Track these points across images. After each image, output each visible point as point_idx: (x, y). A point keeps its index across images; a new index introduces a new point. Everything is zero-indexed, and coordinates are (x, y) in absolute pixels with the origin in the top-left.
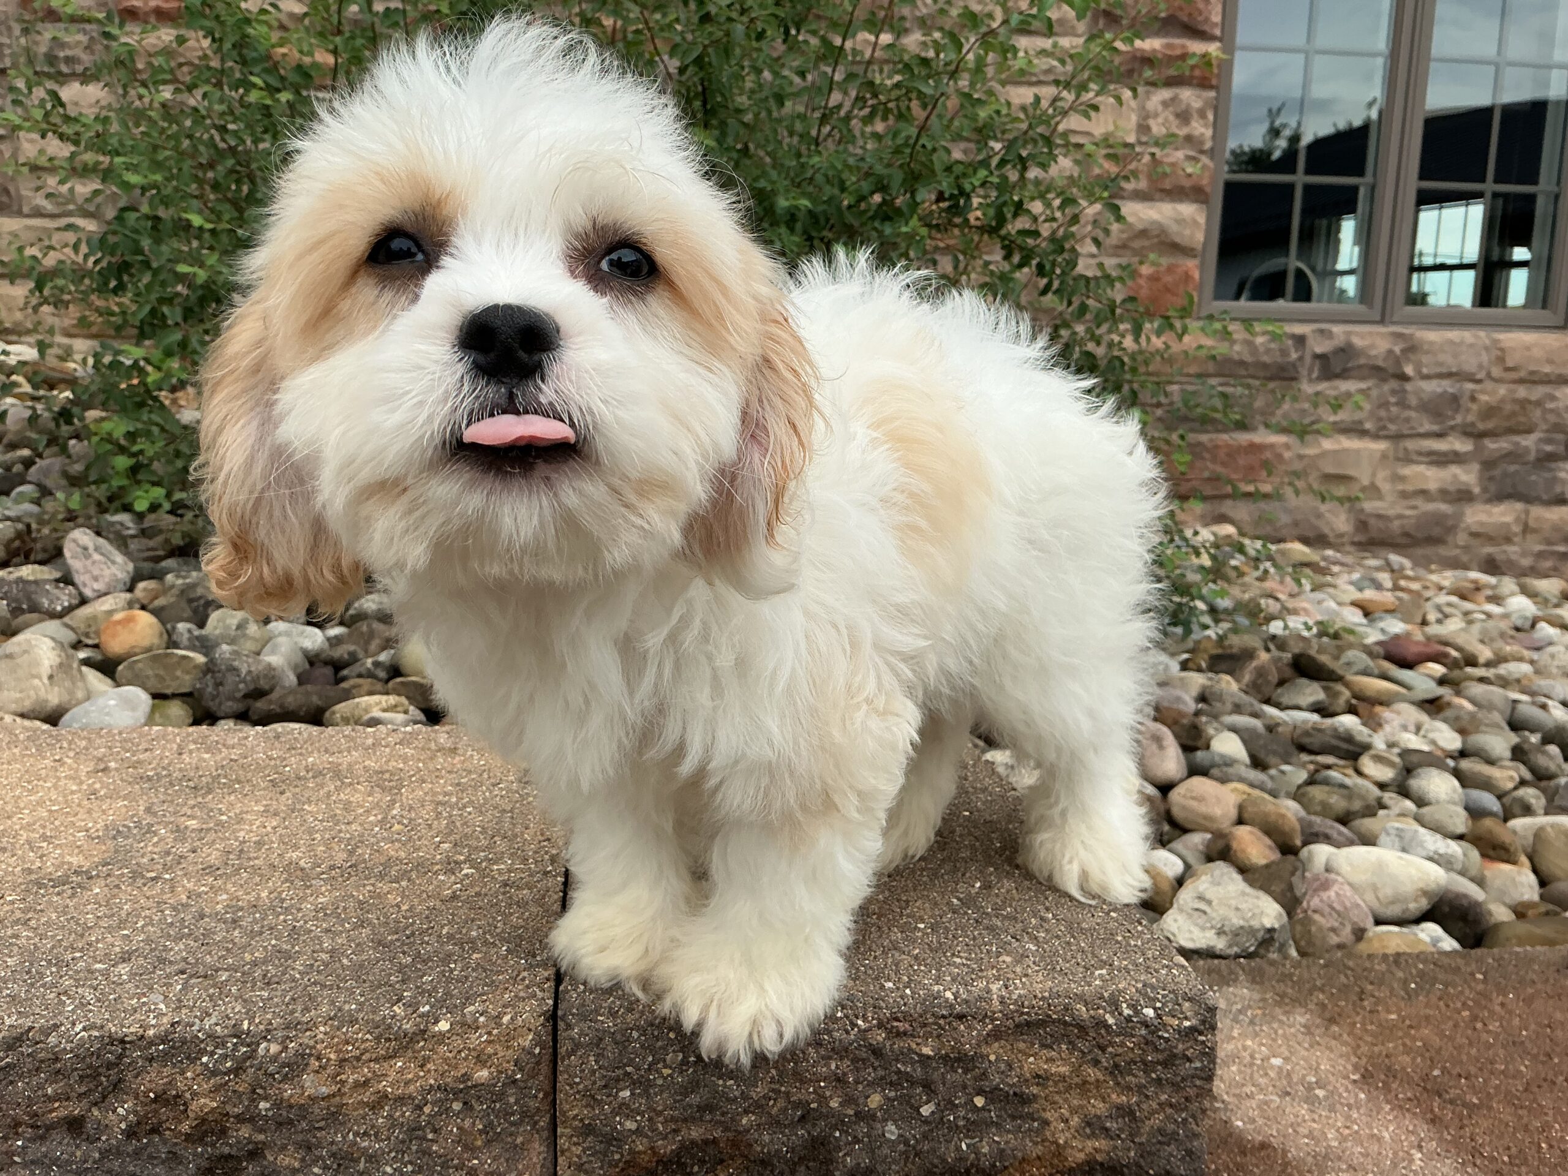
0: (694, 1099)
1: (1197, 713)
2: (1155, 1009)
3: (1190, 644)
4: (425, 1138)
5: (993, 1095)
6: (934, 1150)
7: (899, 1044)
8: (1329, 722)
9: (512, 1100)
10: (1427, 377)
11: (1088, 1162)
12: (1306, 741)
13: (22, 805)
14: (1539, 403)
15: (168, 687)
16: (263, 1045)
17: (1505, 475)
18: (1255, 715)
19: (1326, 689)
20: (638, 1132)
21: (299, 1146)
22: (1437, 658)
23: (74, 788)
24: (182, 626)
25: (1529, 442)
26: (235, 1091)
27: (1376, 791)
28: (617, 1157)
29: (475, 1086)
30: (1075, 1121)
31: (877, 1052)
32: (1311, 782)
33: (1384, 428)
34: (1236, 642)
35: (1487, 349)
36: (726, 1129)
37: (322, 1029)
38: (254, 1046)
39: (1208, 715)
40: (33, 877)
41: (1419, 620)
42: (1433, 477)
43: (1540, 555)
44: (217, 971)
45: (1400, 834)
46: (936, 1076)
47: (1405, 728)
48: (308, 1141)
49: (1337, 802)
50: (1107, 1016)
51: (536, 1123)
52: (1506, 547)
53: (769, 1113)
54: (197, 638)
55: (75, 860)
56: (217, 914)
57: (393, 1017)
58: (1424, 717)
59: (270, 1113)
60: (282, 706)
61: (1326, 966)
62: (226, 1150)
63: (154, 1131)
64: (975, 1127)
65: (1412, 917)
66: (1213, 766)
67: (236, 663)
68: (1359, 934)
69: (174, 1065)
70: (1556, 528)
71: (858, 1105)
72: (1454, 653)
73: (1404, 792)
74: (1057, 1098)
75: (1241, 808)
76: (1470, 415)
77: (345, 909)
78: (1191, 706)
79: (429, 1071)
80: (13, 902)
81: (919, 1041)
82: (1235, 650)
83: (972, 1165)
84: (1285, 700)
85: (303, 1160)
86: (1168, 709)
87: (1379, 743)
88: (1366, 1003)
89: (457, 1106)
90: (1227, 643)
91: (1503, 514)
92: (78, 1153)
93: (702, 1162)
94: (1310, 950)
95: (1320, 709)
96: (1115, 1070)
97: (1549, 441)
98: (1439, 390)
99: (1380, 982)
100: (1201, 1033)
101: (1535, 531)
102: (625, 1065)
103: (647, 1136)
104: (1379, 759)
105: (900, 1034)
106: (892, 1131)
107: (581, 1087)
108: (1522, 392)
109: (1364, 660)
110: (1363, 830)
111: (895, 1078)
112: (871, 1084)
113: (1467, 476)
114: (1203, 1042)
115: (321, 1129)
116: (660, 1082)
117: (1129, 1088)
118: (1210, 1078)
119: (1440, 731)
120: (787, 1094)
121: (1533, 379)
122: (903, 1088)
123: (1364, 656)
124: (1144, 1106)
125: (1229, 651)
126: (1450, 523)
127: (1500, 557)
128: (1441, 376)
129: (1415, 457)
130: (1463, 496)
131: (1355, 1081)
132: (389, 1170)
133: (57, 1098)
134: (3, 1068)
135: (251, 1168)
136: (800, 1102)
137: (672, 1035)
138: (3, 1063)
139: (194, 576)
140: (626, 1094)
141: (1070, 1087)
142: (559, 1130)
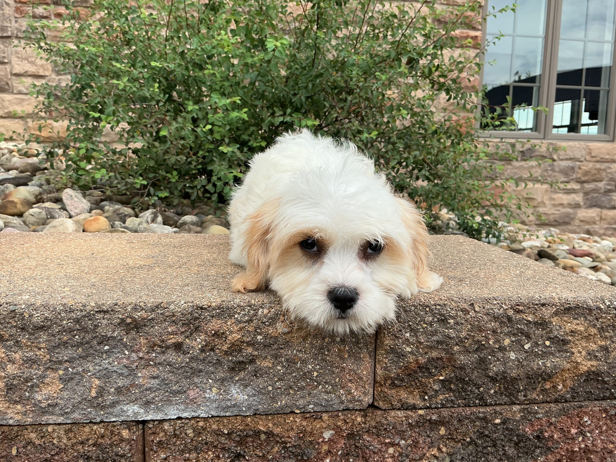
0: (435, 338)
4: (324, 354)
5: (554, 340)
6: (528, 365)
7: (518, 316)
10: (562, 160)
11: (588, 371)
13: (105, 250)
14: (604, 170)
16: (261, 310)
17: (593, 197)
19: (554, 262)
20: (411, 353)
21: (272, 356)
22: (587, 255)
23: (124, 246)
24: (117, 223)
25: (601, 185)
26: (247, 331)
28: (402, 364)
31: (510, 319)
33: (546, 179)
35: (584, 149)
36: (447, 353)
38: (256, 311)
41: (572, 247)
42: (566, 199)
43: (607, 229)
46: (531, 331)
47: (588, 275)
48: (277, 354)
50: (601, 305)
51: (368, 348)
52: (594, 226)
53: (465, 346)
54: (124, 227)
55: (141, 263)
58: (593, 272)
59: (262, 341)
62: (241, 359)
63: (212, 350)
64: (544, 355)
69: (223, 319)
70: (612, 218)
71: (500, 343)
72: (593, 255)
74: (577, 342)
76: (578, 175)
80: (124, 272)
81: (527, 315)
82: (516, 249)
83: (544, 372)
85: (273, 363)
90: (511, 246)
91: (592, 213)
92: (179, 359)
93: (436, 368)
96: (601, 330)
97: (609, 185)
98: (567, 165)
101: (604, 219)
102: (409, 321)
103: (415, 355)
105: (519, 312)
106: (513, 356)
108: (598, 166)
111: (516, 331)
112: (506, 334)
113: (579, 198)
115: (282, 348)
116: (421, 330)
117: (606, 338)
119: (601, 275)
120: (474, 336)
121: (602, 161)
122: (518, 336)
123: (564, 253)
125: (513, 249)
126: (572, 216)
127: (591, 230)
128: (567, 159)
129: (558, 191)
130: (577, 206)
132: (310, 367)
133: (172, 333)
134: (150, 320)
135: (250, 368)
136: (478, 340)
137: (428, 309)
138: (150, 318)
139: (117, 207)
140: (408, 335)
141: (582, 338)
142: (378, 352)
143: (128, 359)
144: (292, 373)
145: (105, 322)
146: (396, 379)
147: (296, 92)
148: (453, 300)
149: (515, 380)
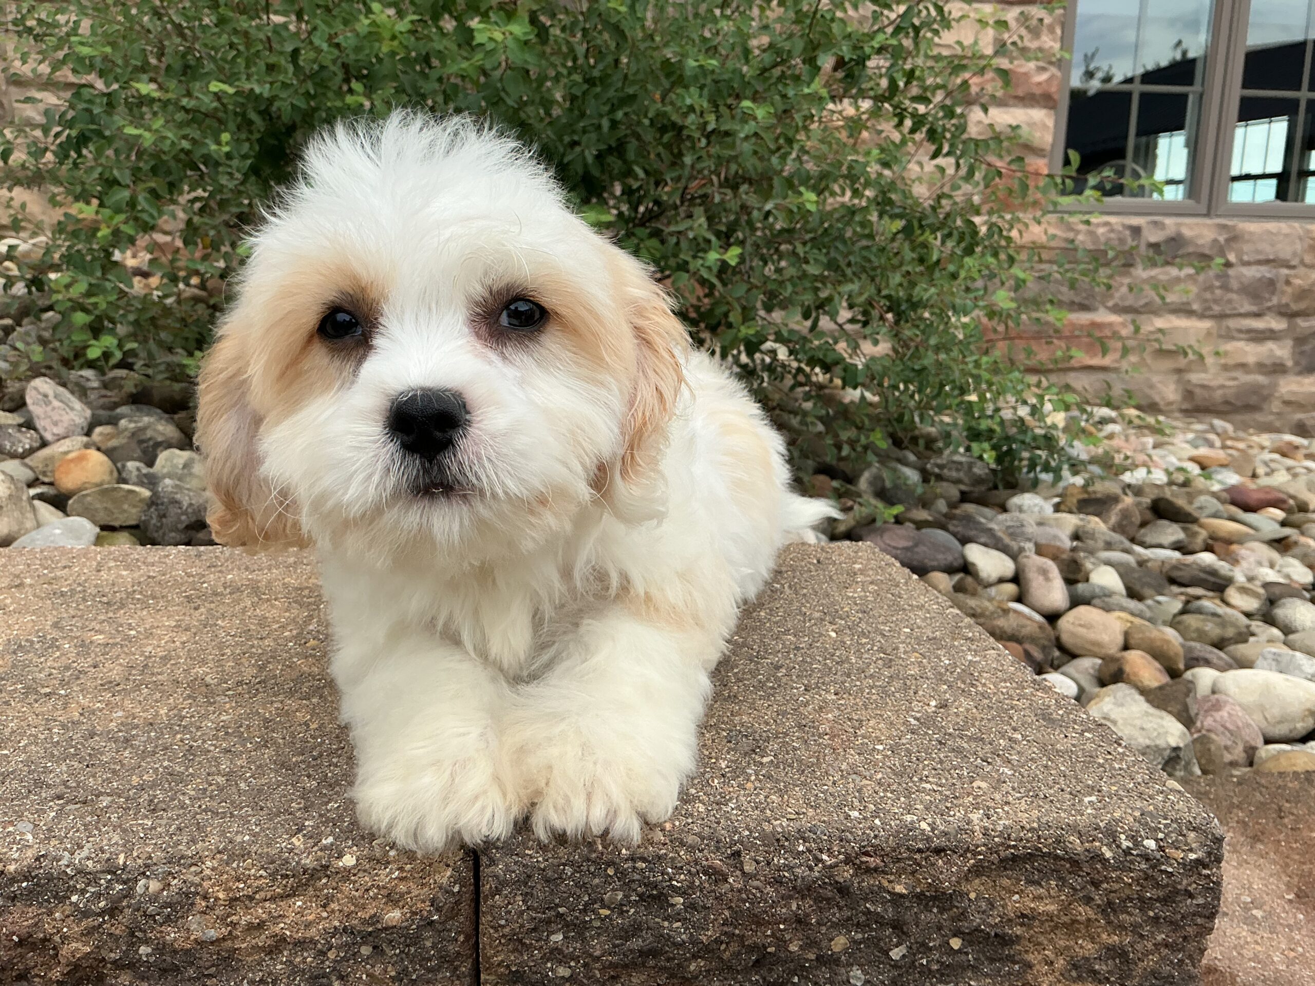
0: (635, 943)
1: (1073, 550)
2: (1156, 840)
3: (1059, 489)
5: (972, 937)
7: (869, 882)
8: (1190, 559)
9: (428, 944)
10: (1248, 264)
12: (1175, 574)
15: (116, 519)
16: (142, 882)
18: (1126, 551)
19: (1185, 529)
20: (571, 979)
22: (1276, 503)
24: (131, 465)
26: (110, 935)
27: (1244, 620)
29: (386, 929)
30: (1060, 963)
31: (843, 890)
32: (1184, 612)
33: (1210, 308)
34: (1102, 488)
35: (1300, 238)
36: (672, 976)
37: (209, 864)
38: (129, 883)
39: (1085, 551)
41: (1250, 474)
42: (1252, 352)
44: (97, 796)
45: (1277, 658)
46: (908, 917)
47: (1260, 564)
49: (1212, 629)
50: (1104, 849)
51: (456, 969)
52: (1313, 414)
53: (720, 959)
54: (145, 475)
56: (109, 732)
57: (291, 851)
58: (1275, 555)
59: (152, 959)
61: (1239, 783)
65: (1299, 736)
66: (1093, 597)
67: (178, 496)
68: (1251, 751)
69: (40, 905)
71: (821, 949)
72: (1291, 502)
73: (1269, 620)
74: (1042, 939)
75: (1126, 634)
76: (1283, 297)
77: (248, 727)
78: (1067, 544)
79: (333, 911)
81: (892, 878)
82: (1099, 496)
84: (1149, 539)
86: (1048, 546)
87: (1240, 577)
88: (1286, 820)
89: (366, 950)
90: (1091, 489)
91: (1311, 384)
94: (1211, 768)
95: (1178, 547)
96: (1108, 908)
98: (1258, 275)
99: (1296, 799)
100: (1205, 866)
102: (557, 906)
103: (582, 984)
104: (1243, 590)
105: (870, 871)
106: (857, 977)
107: (507, 930)
109: (1215, 505)
110: (1238, 655)
111: (862, 918)
112: (835, 926)
114: (1208, 876)
115: (210, 976)
116: (597, 924)
118: (1212, 916)
119: (1293, 566)
120: (742, 937)
122: (872, 930)
123: (1215, 501)
124: (1138, 947)
125: (1093, 496)
126: (1265, 392)
127: (1309, 422)
128: (1259, 263)
129: (1236, 335)
130: (1277, 369)
131: (1290, 901)
136: (756, 946)
137: (611, 872)
139: (147, 419)
140: (558, 937)
141: (1056, 927)
142: (483, 977)
147: (576, 138)
148: (682, 844)
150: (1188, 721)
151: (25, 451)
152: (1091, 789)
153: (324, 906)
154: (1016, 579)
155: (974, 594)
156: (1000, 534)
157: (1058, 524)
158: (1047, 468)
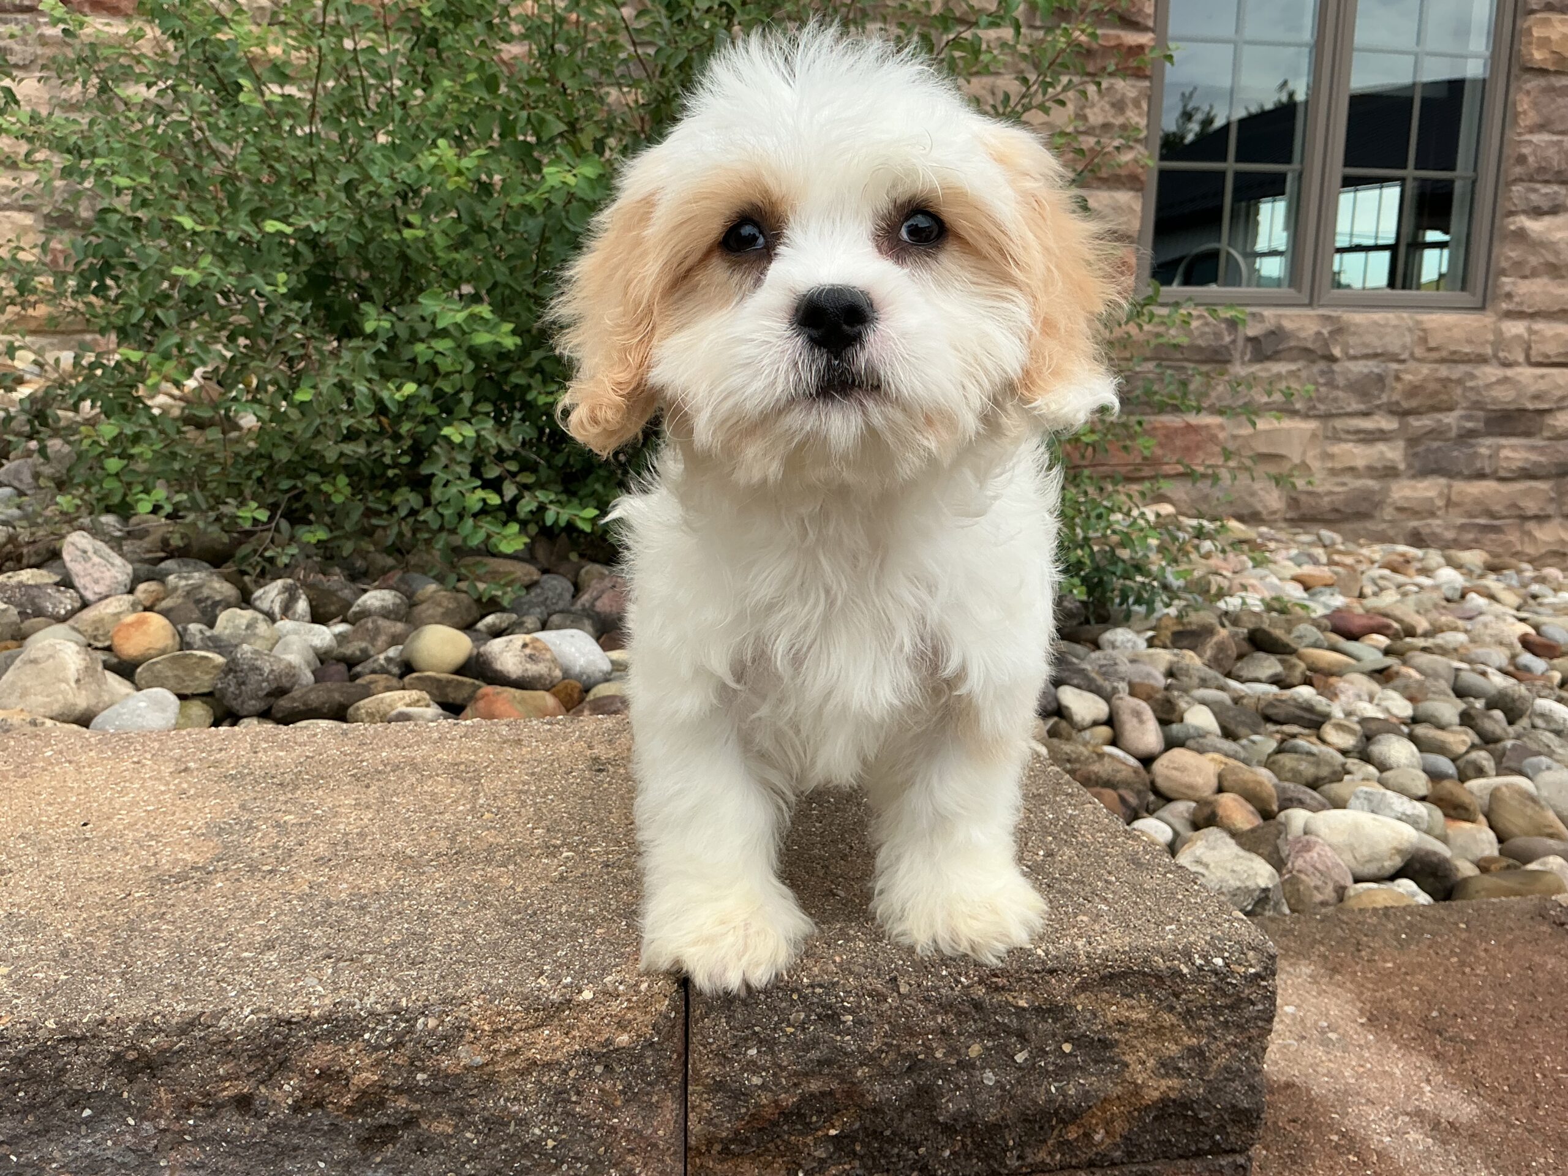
0: (814, 1055)
1: (1168, 688)
2: (1223, 958)
3: (1153, 621)
4: (569, 1101)
5: (1079, 1042)
6: (1026, 1094)
7: (997, 998)
8: (1288, 693)
9: (649, 1062)
10: (1355, 358)
11: (1162, 1100)
12: (1271, 711)
13: (117, 806)
14: (1459, 382)
15: (188, 687)
16: (421, 1020)
17: (1428, 450)
18: (1221, 688)
19: (1282, 662)
20: (763, 1087)
21: (453, 1113)
22: (1380, 630)
23: (163, 788)
24: (193, 627)
25: (1450, 419)
26: (394, 1065)
27: (1340, 758)
28: (743, 1110)
29: (616, 1050)
30: (1151, 1063)
31: (978, 1006)
32: (1279, 751)
33: (1314, 407)
34: (1195, 618)
35: (1410, 330)
36: (842, 1081)
37: (475, 1002)
38: (411, 1022)
39: (1178, 690)
40: (154, 874)
41: (1357, 594)
42: (1360, 455)
43: (1462, 527)
44: (360, 954)
45: (1369, 798)
46: (1029, 1026)
47: (1359, 697)
48: (462, 1108)
49: (1307, 769)
50: (1182, 966)
51: (669, 1082)
52: (1429, 521)
53: (881, 1066)
54: (209, 638)
55: (189, 857)
56: (343, 902)
57: (539, 989)
58: (1375, 687)
59: (428, 1084)
60: (305, 704)
61: (1322, 921)
62: (384, 1120)
63: (319, 1104)
64: (1063, 1072)
65: (1387, 874)
66: (1188, 738)
67: (259, 663)
68: (1341, 892)
69: (337, 1043)
70: (1477, 501)
71: (960, 1055)
72: (1396, 625)
73: (1366, 757)
74: (1135, 1042)
75: (1220, 777)
76: (1394, 394)
77: (463, 893)
78: (1161, 681)
79: (574, 1037)
80: (142, 898)
81: (1016, 994)
82: (1194, 627)
83: (1060, 1106)
84: (1245, 674)
85: (456, 1126)
86: (1141, 684)
87: (1337, 713)
88: (1363, 953)
89: (599, 1069)
90: (1185, 620)
91: (1426, 489)
92: (247, 1129)
93: (820, 1112)
94: (1300, 908)
95: (1277, 681)
96: (1188, 1015)
97: (1469, 418)
98: (1366, 370)
99: (1374, 933)
100: (1263, 979)
101: (1457, 505)
102: (753, 1025)
103: (771, 1091)
104: (1340, 727)
105: (998, 989)
106: (989, 1078)
107: (714, 1046)
108: (1444, 371)
109: (1314, 633)
110: (1332, 794)
111: (993, 1029)
112: (971, 1035)
113: (1393, 453)
114: (1265, 987)
115: (473, 1096)
116: (783, 1040)
117: (1199, 1031)
118: (1270, 1020)
119: (1393, 699)
120: (899, 1046)
121: (1454, 359)
122: (1000, 1038)
123: (1315, 629)
124: (1213, 1047)
125: (1188, 628)
126: (1377, 498)
127: (1425, 531)
128: (1366, 357)
129: (1344, 436)
130: (1389, 472)
131: (1362, 1024)
132: (537, 1131)
133: (227, 1078)
134: (177, 1052)
135: (406, 1136)
136: (909, 1054)
137: (795, 997)
138: (176, 1048)
139: (197, 577)
140: (753, 1052)
141: (1147, 1032)
142: (690, 1088)
143: (135, 1134)
144: (499, 1144)
145: (79, 1060)
146: (732, 1141)
148: (851, 973)
149: (996, 1129)
150: (1278, 863)
151: (67, 612)
152: (1171, 920)
153: (567, 1034)
154: (1110, 721)
155: (1069, 739)
156: (1093, 675)
157: (1152, 660)
158: (1138, 601)
